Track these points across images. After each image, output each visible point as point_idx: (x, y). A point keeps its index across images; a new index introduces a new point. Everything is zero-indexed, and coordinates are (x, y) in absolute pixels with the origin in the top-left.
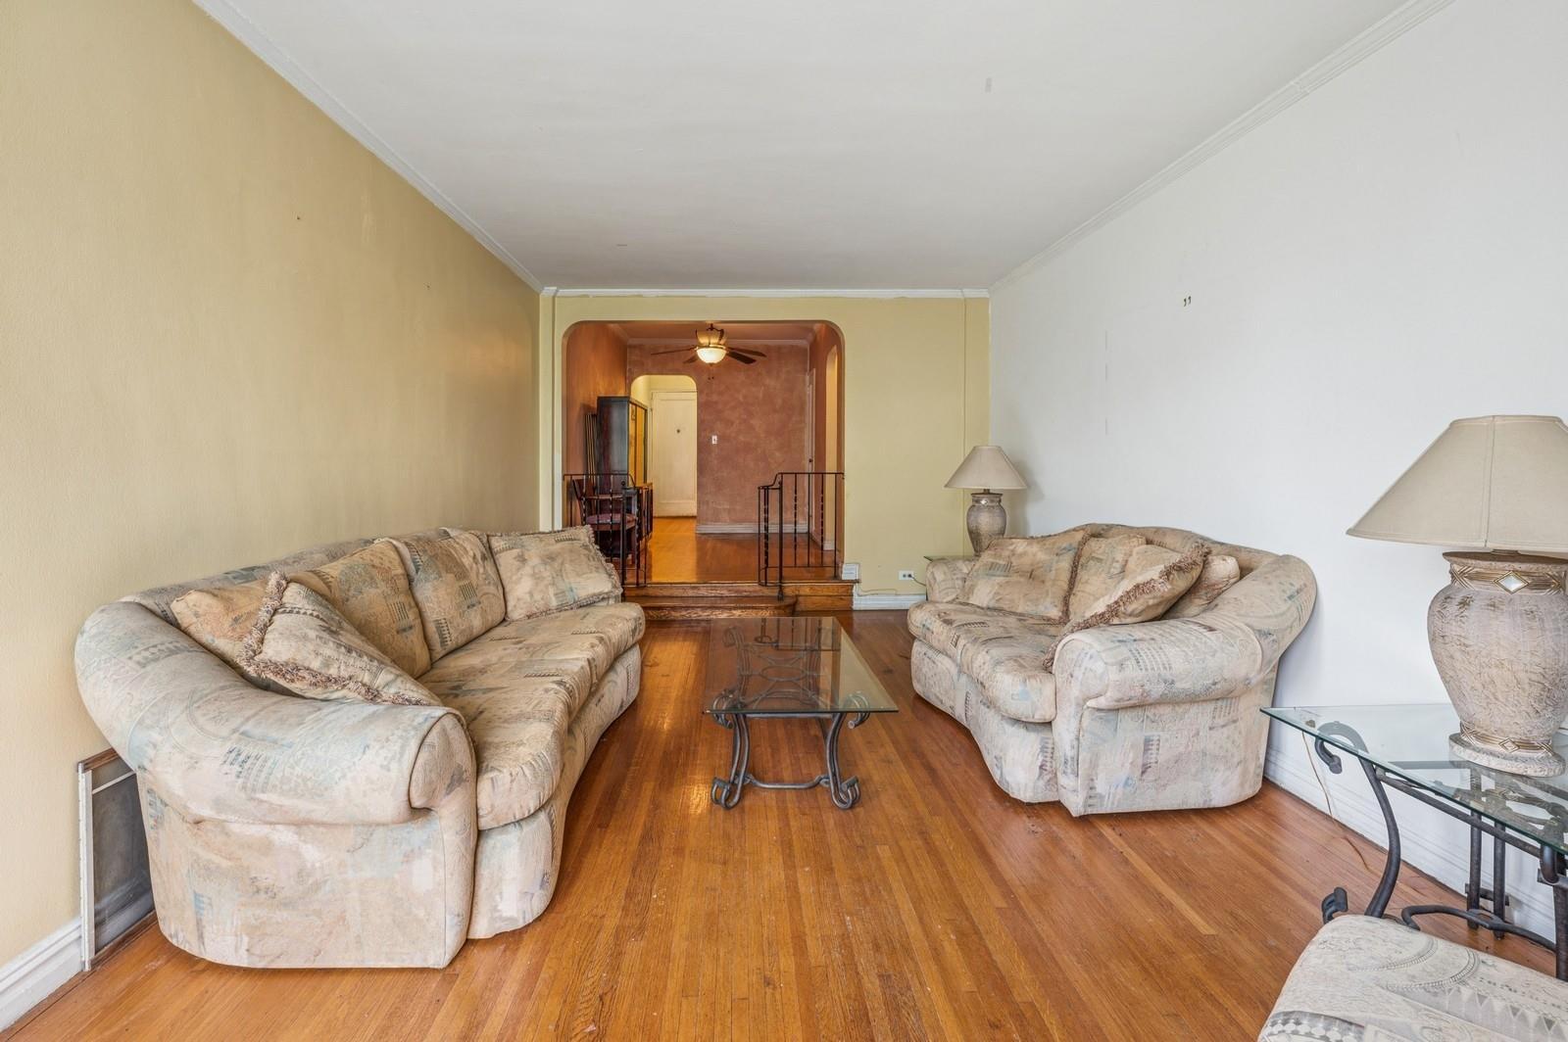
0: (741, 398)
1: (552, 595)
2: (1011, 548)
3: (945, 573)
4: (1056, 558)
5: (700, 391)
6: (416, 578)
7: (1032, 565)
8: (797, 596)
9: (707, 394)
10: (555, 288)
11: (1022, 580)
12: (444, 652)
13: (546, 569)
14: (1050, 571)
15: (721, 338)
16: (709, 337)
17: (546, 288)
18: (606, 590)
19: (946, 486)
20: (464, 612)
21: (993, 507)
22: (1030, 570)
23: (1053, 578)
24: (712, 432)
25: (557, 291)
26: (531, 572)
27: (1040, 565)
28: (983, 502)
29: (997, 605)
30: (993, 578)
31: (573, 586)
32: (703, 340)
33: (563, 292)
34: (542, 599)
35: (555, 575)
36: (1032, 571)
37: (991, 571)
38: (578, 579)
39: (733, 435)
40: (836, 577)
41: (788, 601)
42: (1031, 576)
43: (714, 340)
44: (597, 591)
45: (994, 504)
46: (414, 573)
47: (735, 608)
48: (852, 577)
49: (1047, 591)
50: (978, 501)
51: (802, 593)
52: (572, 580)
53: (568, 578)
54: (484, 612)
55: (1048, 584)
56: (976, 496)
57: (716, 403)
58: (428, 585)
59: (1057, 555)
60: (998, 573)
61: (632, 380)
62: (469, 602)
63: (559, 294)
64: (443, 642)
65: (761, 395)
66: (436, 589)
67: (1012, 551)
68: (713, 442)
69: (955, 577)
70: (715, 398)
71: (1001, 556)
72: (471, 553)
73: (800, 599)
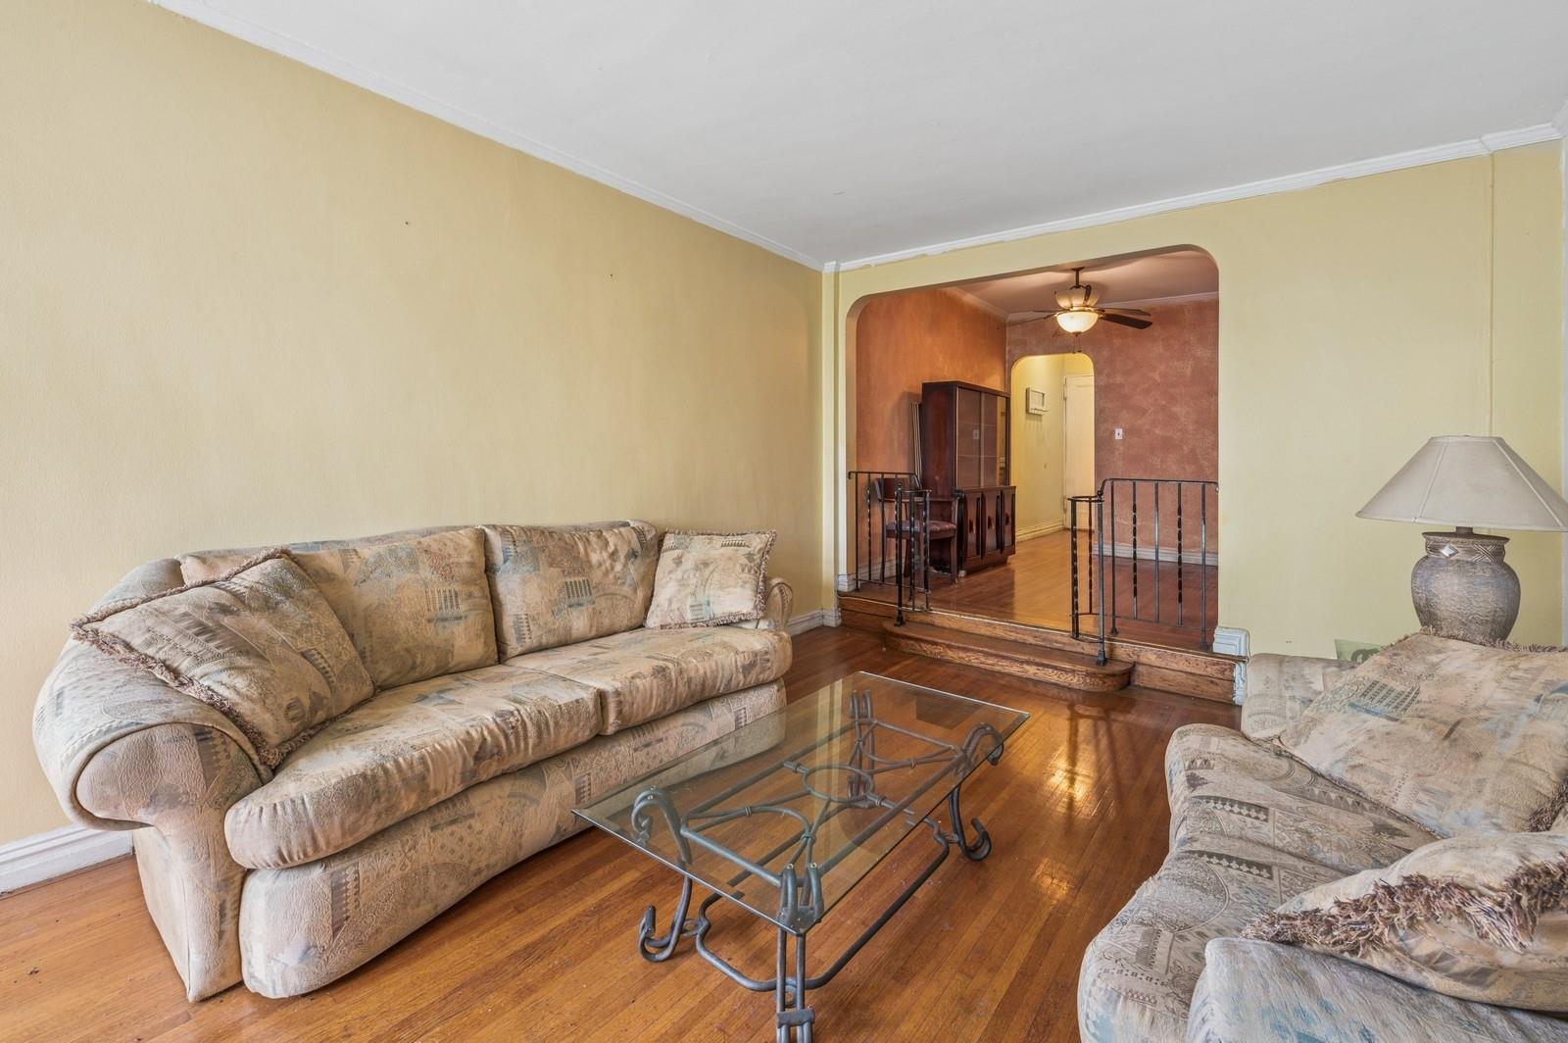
0: (1157, 377)
1: (688, 607)
2: (1434, 658)
3: (1267, 681)
4: (1532, 707)
5: (1098, 372)
6: (502, 568)
7: (1463, 709)
8: (1135, 664)
9: (1109, 375)
10: (834, 263)
11: (1426, 737)
12: (520, 650)
13: (695, 575)
14: (1506, 735)
15: (1087, 295)
16: (1070, 297)
17: (826, 264)
18: (745, 611)
19: (1359, 514)
20: (560, 610)
21: (1473, 564)
22: (1452, 720)
23: (1509, 754)
24: (1116, 423)
25: (837, 265)
26: (680, 577)
27: (1484, 714)
28: (1446, 552)
29: (1348, 777)
30: (1366, 716)
31: (711, 600)
32: (1064, 303)
33: (844, 266)
34: (678, 609)
35: (699, 585)
36: (1458, 723)
37: (1366, 700)
38: (720, 592)
39: (1147, 427)
40: (1206, 646)
41: (1118, 668)
42: (1451, 733)
43: (1078, 302)
44: (734, 610)
45: (1474, 558)
46: (502, 562)
47: (1028, 663)
48: (1232, 651)
49: (1481, 782)
50: (1434, 549)
51: (1143, 659)
52: (712, 592)
53: (709, 588)
54: (596, 613)
55: (1490, 765)
56: (1434, 540)
57: (1121, 385)
58: (517, 578)
59: (1538, 700)
60: (1380, 707)
61: (1013, 363)
62: (574, 600)
63: (841, 269)
64: (520, 638)
65: (1188, 372)
66: (524, 582)
67: (1434, 666)
68: (1117, 437)
69: (1287, 694)
70: (1119, 379)
71: (1400, 671)
72: (611, 548)
73: (1140, 668)
